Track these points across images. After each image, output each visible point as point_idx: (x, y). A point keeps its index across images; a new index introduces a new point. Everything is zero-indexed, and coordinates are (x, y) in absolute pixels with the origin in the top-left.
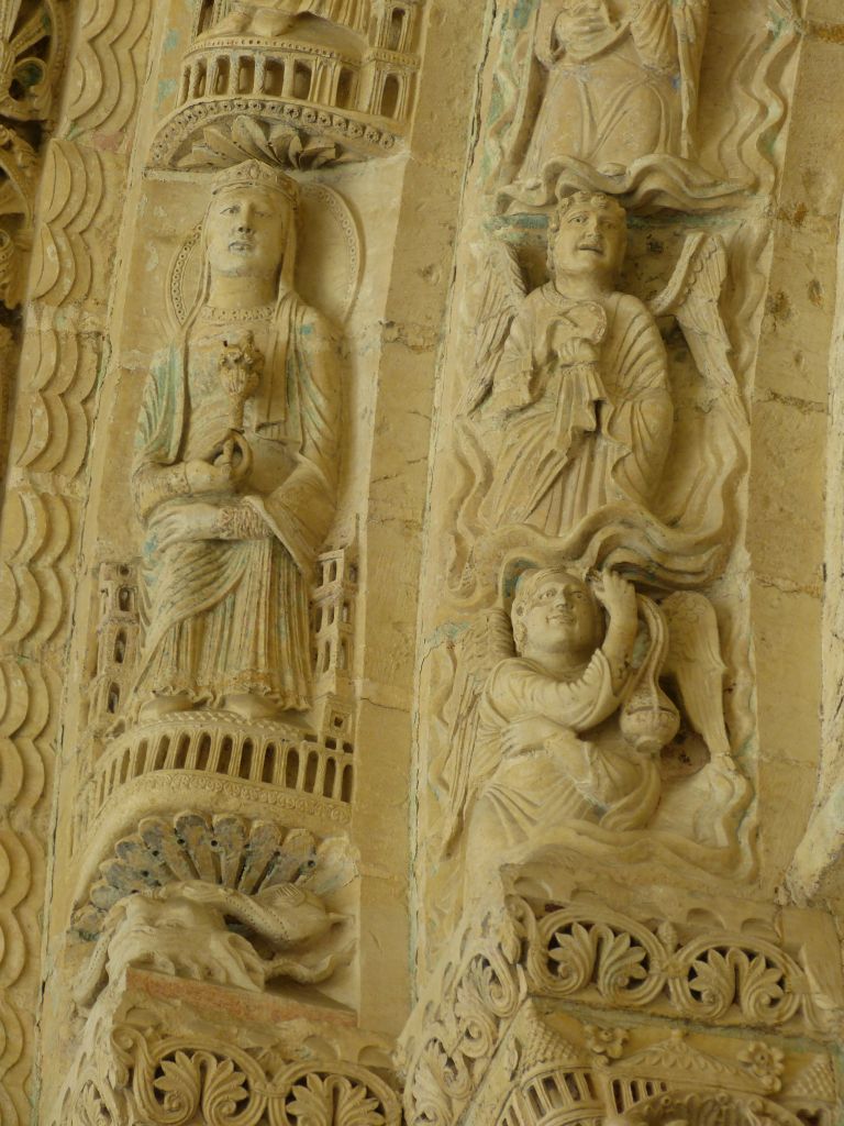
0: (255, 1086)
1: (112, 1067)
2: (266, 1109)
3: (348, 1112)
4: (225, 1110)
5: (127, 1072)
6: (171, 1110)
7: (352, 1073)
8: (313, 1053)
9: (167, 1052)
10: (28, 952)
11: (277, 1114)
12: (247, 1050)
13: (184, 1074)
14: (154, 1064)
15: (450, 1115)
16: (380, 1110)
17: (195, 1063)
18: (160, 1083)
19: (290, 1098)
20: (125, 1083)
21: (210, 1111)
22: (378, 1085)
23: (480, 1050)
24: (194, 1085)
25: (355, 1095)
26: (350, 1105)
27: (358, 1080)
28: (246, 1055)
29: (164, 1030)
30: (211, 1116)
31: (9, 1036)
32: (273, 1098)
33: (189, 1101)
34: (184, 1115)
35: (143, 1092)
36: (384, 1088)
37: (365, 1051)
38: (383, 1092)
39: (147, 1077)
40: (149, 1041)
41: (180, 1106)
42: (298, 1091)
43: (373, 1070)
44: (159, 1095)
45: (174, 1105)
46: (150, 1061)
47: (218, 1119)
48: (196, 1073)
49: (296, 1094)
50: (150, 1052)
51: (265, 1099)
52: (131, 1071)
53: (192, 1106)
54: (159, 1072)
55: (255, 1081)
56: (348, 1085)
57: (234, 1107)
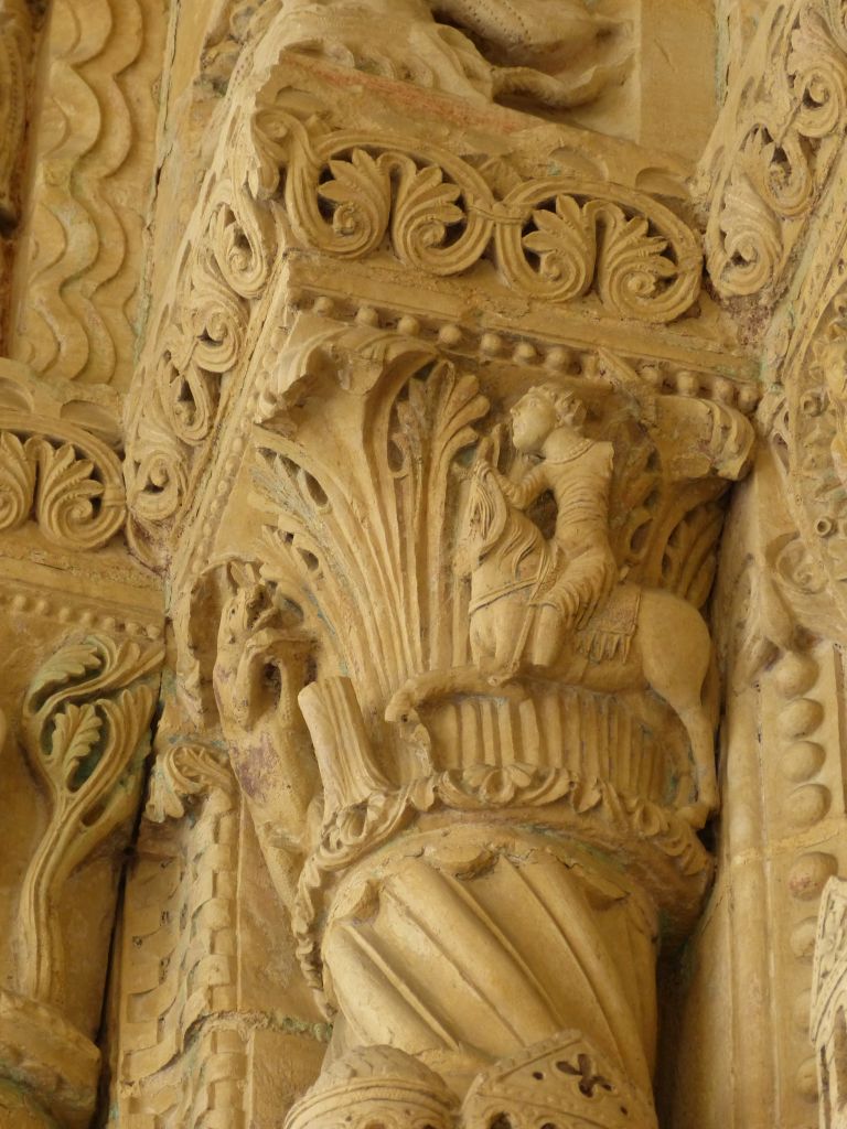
0: (475, 206)
1: (254, 165)
2: (492, 241)
3: (621, 253)
4: (428, 237)
5: (276, 171)
6: (344, 233)
7: (628, 198)
8: (566, 170)
9: (339, 148)
10: (136, 134)
11: (509, 247)
12: (464, 158)
13: (365, 181)
14: (319, 162)
15: (778, 248)
16: (668, 253)
17: (382, 167)
18: (326, 191)
19: (529, 227)
20: (272, 190)
21: (405, 235)
22: (666, 219)
23: (827, 121)
24: (380, 197)
25: (631, 230)
26: (621, 245)
27: (635, 209)
28: (464, 163)
29: (335, 120)
30: (405, 243)
31: (105, 241)
32: (502, 224)
33: (371, 220)
34: (364, 240)
35: (300, 202)
36: (676, 225)
37: (646, 173)
38: (675, 231)
39: (307, 179)
40: (312, 133)
41: (358, 227)
42: (542, 218)
43: (659, 198)
44: (326, 209)
45: (349, 224)
46: (313, 158)
47: (416, 250)
48: (384, 180)
49: (538, 221)
50: (313, 147)
51: (490, 224)
52: (283, 172)
53: (377, 228)
54: (326, 176)
55: (475, 199)
56: (620, 215)
57: (441, 233)
